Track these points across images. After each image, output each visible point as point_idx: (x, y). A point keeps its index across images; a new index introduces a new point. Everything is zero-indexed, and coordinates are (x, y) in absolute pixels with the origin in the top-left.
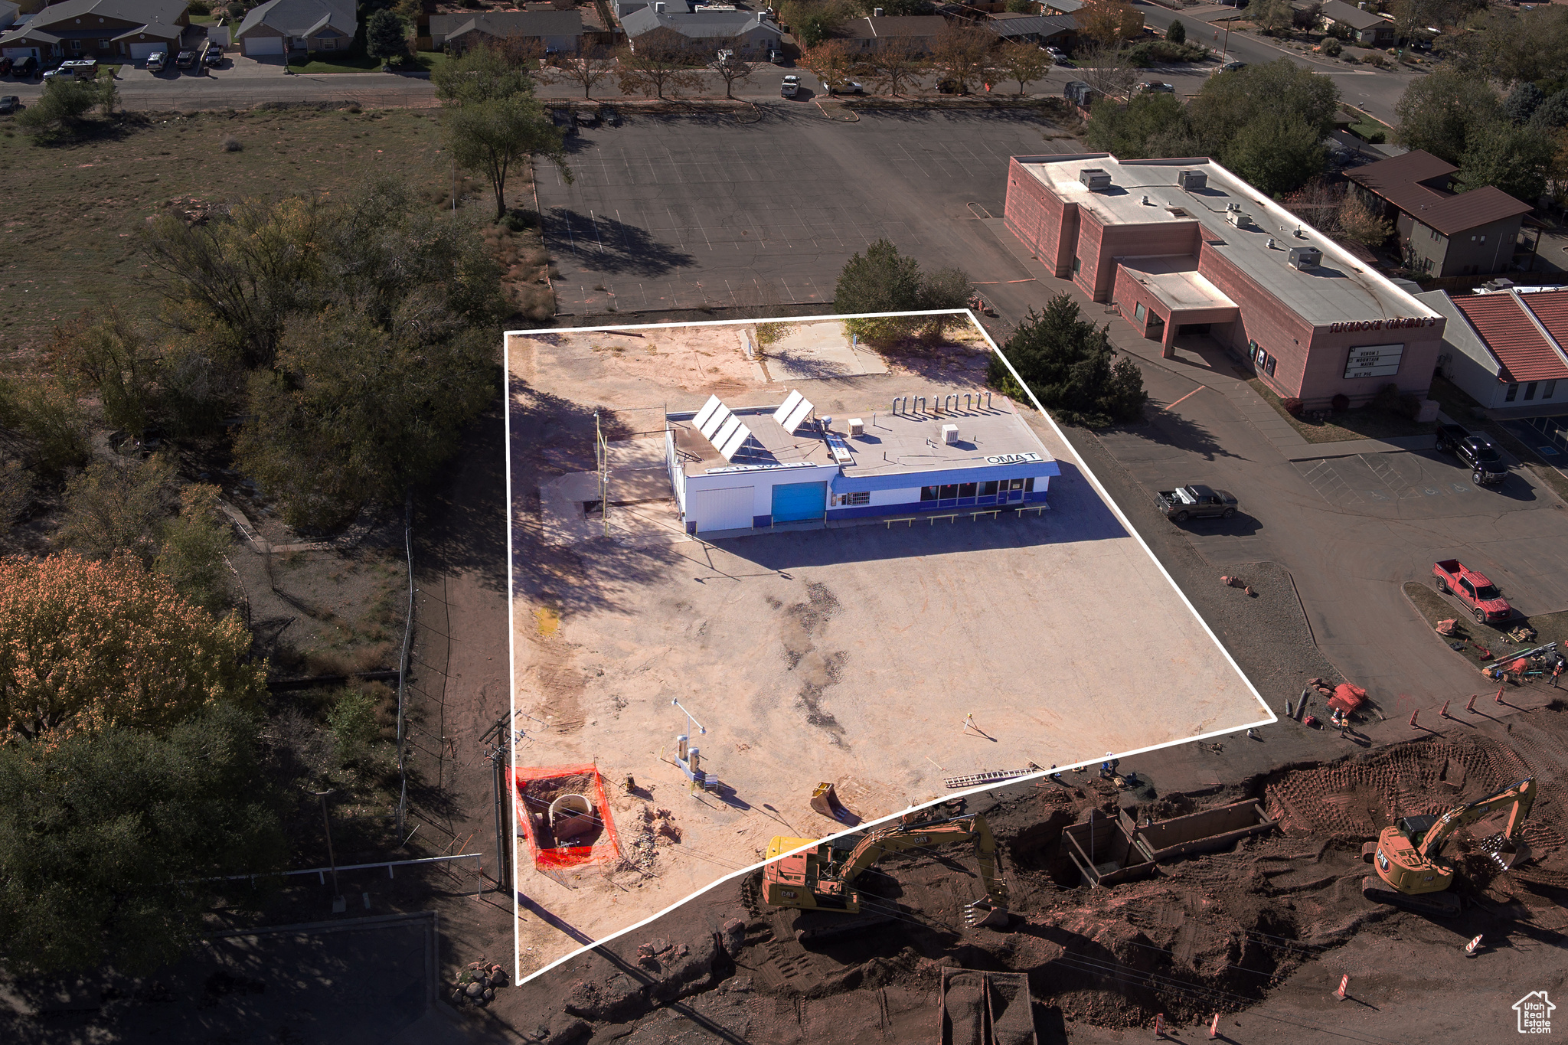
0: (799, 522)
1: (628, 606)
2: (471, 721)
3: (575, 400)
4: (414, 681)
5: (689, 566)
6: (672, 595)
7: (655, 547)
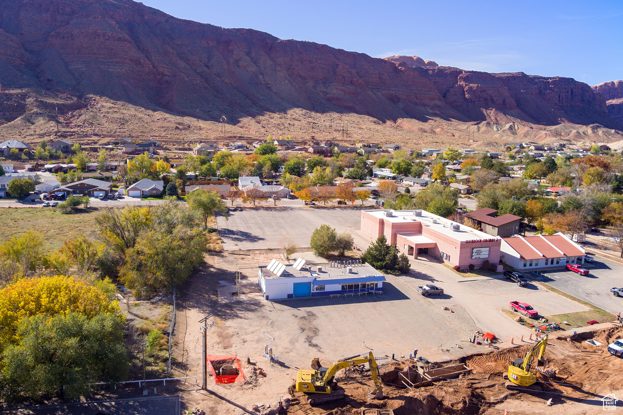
0: (302, 297)
1: (247, 317)
2: (194, 345)
3: (228, 270)
4: (175, 335)
5: (266, 307)
6: (261, 315)
7: (255, 303)
